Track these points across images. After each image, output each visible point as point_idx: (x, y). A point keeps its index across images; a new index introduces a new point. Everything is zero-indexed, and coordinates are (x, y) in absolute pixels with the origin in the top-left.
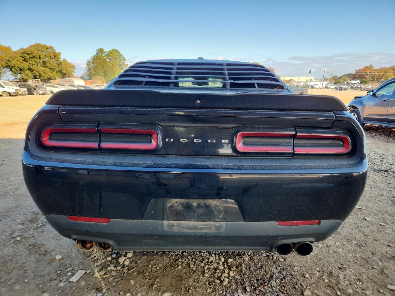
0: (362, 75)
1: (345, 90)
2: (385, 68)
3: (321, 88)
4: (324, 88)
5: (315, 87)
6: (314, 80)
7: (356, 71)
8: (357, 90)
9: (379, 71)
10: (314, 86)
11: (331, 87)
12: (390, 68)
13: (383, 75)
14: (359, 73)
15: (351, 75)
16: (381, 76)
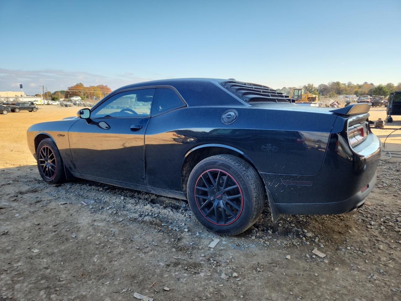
0: (75, 92)
1: (70, 106)
2: (93, 86)
3: (42, 105)
4: (46, 105)
5: (36, 103)
6: (25, 96)
7: (69, 88)
8: (80, 106)
9: (89, 88)
10: (34, 102)
11: (53, 103)
12: (97, 87)
13: (94, 93)
14: (72, 90)
15: (64, 91)
16: (92, 94)
